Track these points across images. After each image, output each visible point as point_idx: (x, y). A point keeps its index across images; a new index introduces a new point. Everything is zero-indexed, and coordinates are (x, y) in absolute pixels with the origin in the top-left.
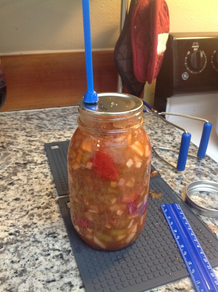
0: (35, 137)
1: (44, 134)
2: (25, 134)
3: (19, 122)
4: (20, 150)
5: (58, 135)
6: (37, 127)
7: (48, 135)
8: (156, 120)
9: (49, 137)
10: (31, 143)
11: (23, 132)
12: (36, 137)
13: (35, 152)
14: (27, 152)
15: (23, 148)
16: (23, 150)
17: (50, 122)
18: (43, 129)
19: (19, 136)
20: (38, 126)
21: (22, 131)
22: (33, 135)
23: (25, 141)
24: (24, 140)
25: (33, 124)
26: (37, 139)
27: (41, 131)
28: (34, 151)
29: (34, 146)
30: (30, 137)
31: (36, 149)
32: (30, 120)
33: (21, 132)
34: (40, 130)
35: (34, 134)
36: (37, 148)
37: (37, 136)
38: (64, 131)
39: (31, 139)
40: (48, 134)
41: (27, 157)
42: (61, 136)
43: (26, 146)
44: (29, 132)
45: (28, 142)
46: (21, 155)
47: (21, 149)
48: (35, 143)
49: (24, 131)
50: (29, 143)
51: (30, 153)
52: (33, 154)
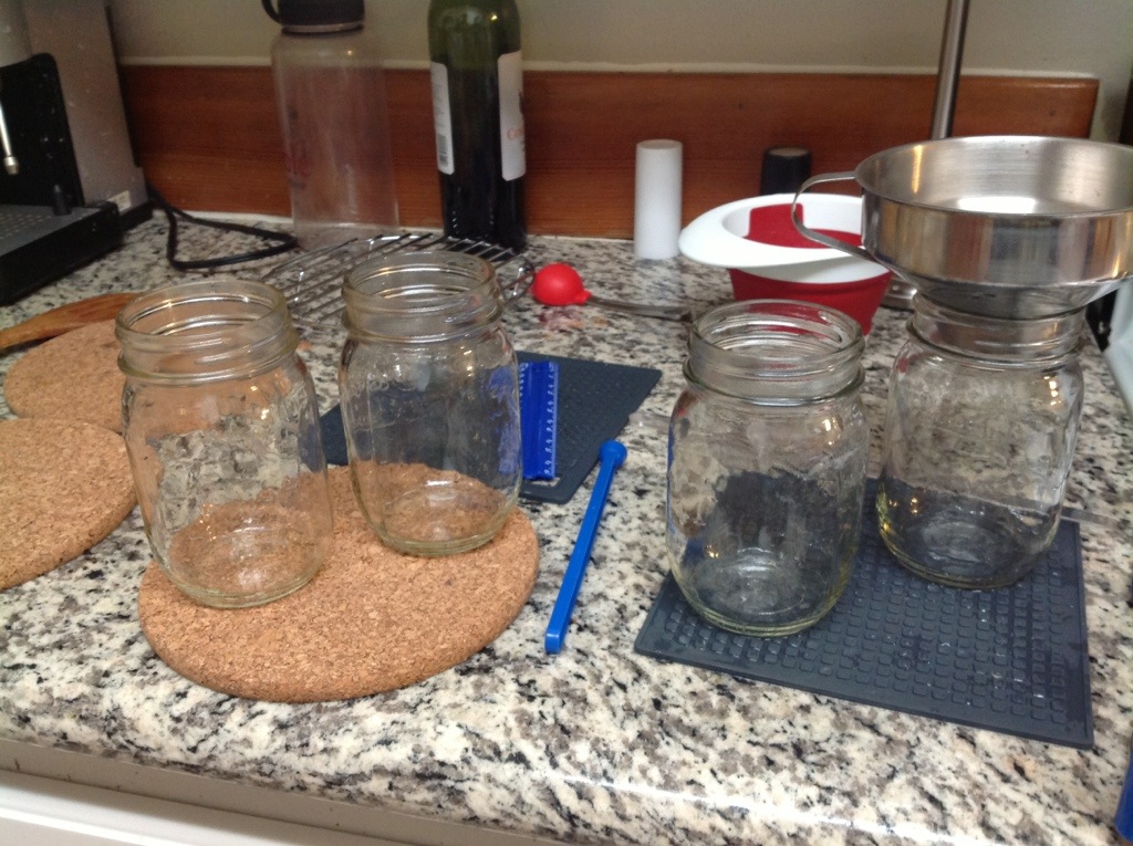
3: (617, 269)
4: (577, 332)
11: (612, 292)
13: (609, 343)
14: (590, 339)
15: (587, 329)
16: (584, 334)
17: (701, 280)
18: (667, 293)
20: (661, 285)
21: (611, 289)
25: (649, 277)
28: (608, 339)
29: (617, 328)
32: (650, 268)
41: (583, 348)
43: (597, 326)
46: (572, 343)
47: (580, 330)
49: (616, 291)
51: (595, 343)
52: (603, 346)
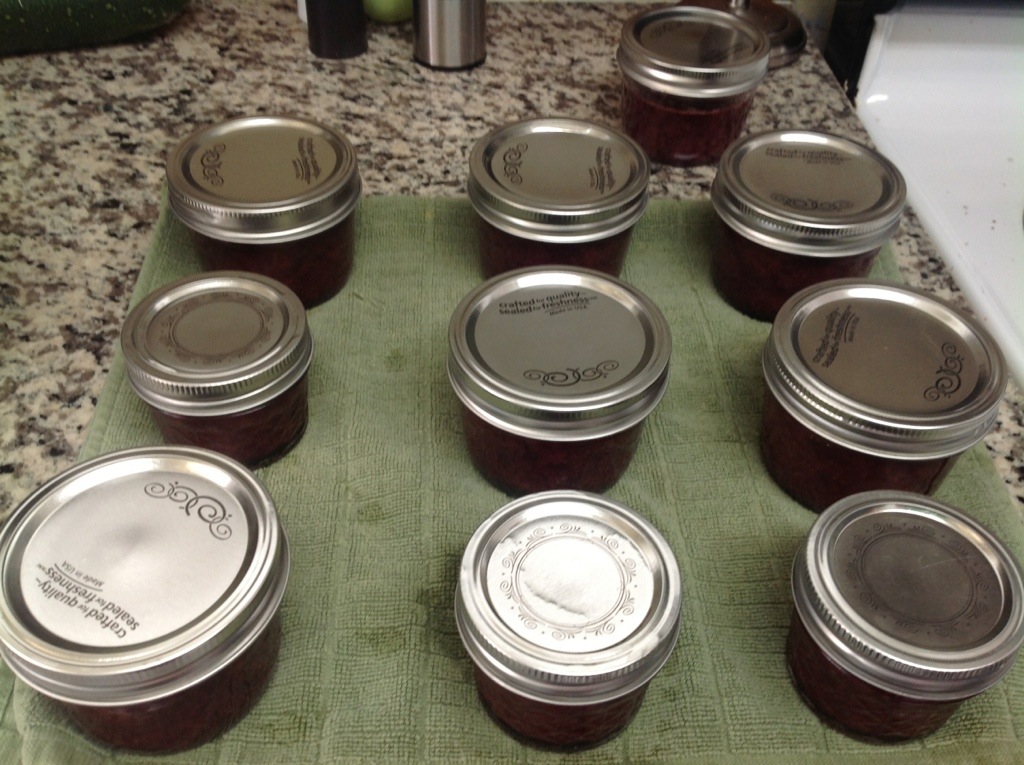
0: (368, 101)
1: (400, 97)
2: (341, 86)
5: (444, 107)
6: (384, 68)
7: (412, 102)
8: (811, 90)
9: (412, 109)
10: (350, 124)
12: (370, 106)
19: (317, 91)
22: (364, 96)
23: (334, 115)
24: (330, 110)
26: (373, 110)
27: (394, 84)
30: (354, 100)
31: (361, 149)
33: (329, 78)
34: (392, 78)
35: (368, 93)
36: (365, 145)
37: (376, 101)
38: (468, 93)
39: (355, 108)
40: (412, 98)
42: (453, 113)
44: (354, 81)
45: (342, 119)
48: (361, 124)
50: (345, 122)
